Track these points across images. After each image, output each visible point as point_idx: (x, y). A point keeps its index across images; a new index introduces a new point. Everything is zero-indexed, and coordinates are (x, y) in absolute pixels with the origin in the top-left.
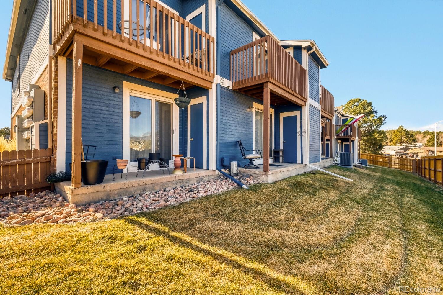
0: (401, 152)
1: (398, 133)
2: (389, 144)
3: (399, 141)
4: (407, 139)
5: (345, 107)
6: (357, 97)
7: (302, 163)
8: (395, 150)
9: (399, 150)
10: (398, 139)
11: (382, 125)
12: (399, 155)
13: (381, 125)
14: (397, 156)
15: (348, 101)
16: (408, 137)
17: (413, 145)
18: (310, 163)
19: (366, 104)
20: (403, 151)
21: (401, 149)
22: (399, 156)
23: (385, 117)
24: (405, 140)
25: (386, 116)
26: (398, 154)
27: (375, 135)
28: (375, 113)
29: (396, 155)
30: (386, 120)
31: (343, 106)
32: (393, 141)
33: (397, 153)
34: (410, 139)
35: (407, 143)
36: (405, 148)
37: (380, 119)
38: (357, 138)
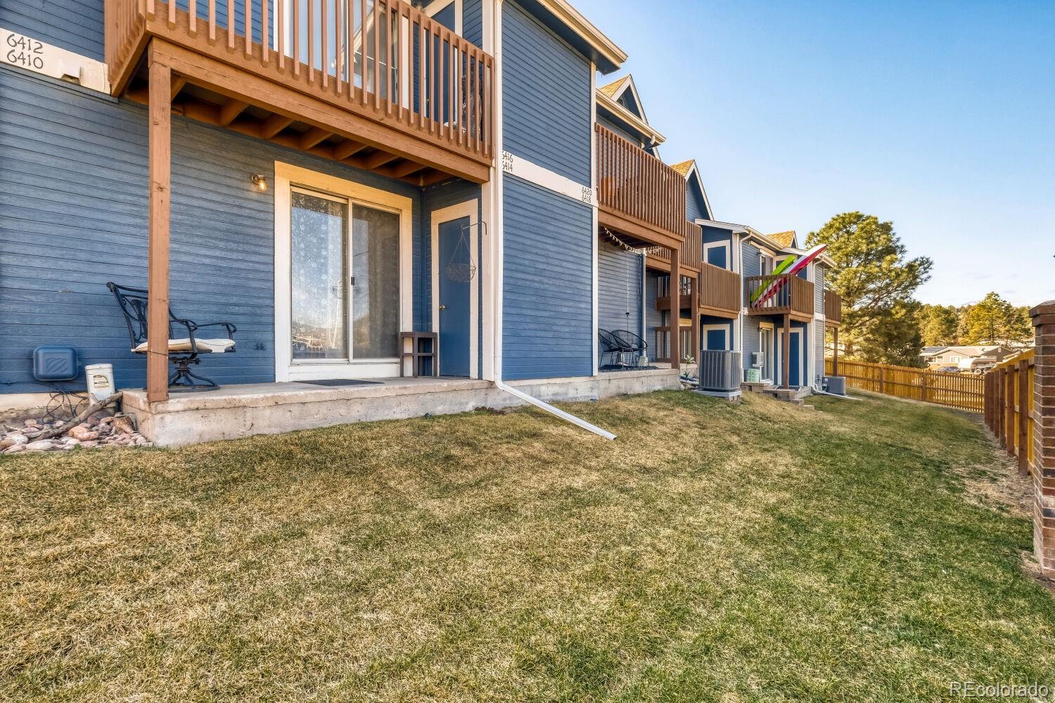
0: (988, 363)
1: (984, 313)
2: (960, 339)
3: (984, 334)
4: (1007, 328)
5: (819, 238)
6: (853, 211)
7: (480, 377)
8: (972, 357)
9: (983, 357)
10: (982, 327)
11: (917, 284)
12: (982, 369)
13: (913, 284)
14: (975, 373)
15: (828, 220)
16: (1009, 322)
17: (1022, 342)
18: (507, 377)
19: (874, 227)
20: (994, 358)
21: (988, 354)
22: (982, 373)
23: (926, 263)
24: (1003, 330)
25: (931, 260)
26: (980, 367)
27: (897, 313)
28: (901, 252)
29: (973, 371)
30: (931, 272)
31: (813, 234)
32: (971, 334)
33: (975, 363)
34: (1016, 326)
35: (1007, 338)
36: (1000, 351)
37: (911, 267)
38: (819, 316)
